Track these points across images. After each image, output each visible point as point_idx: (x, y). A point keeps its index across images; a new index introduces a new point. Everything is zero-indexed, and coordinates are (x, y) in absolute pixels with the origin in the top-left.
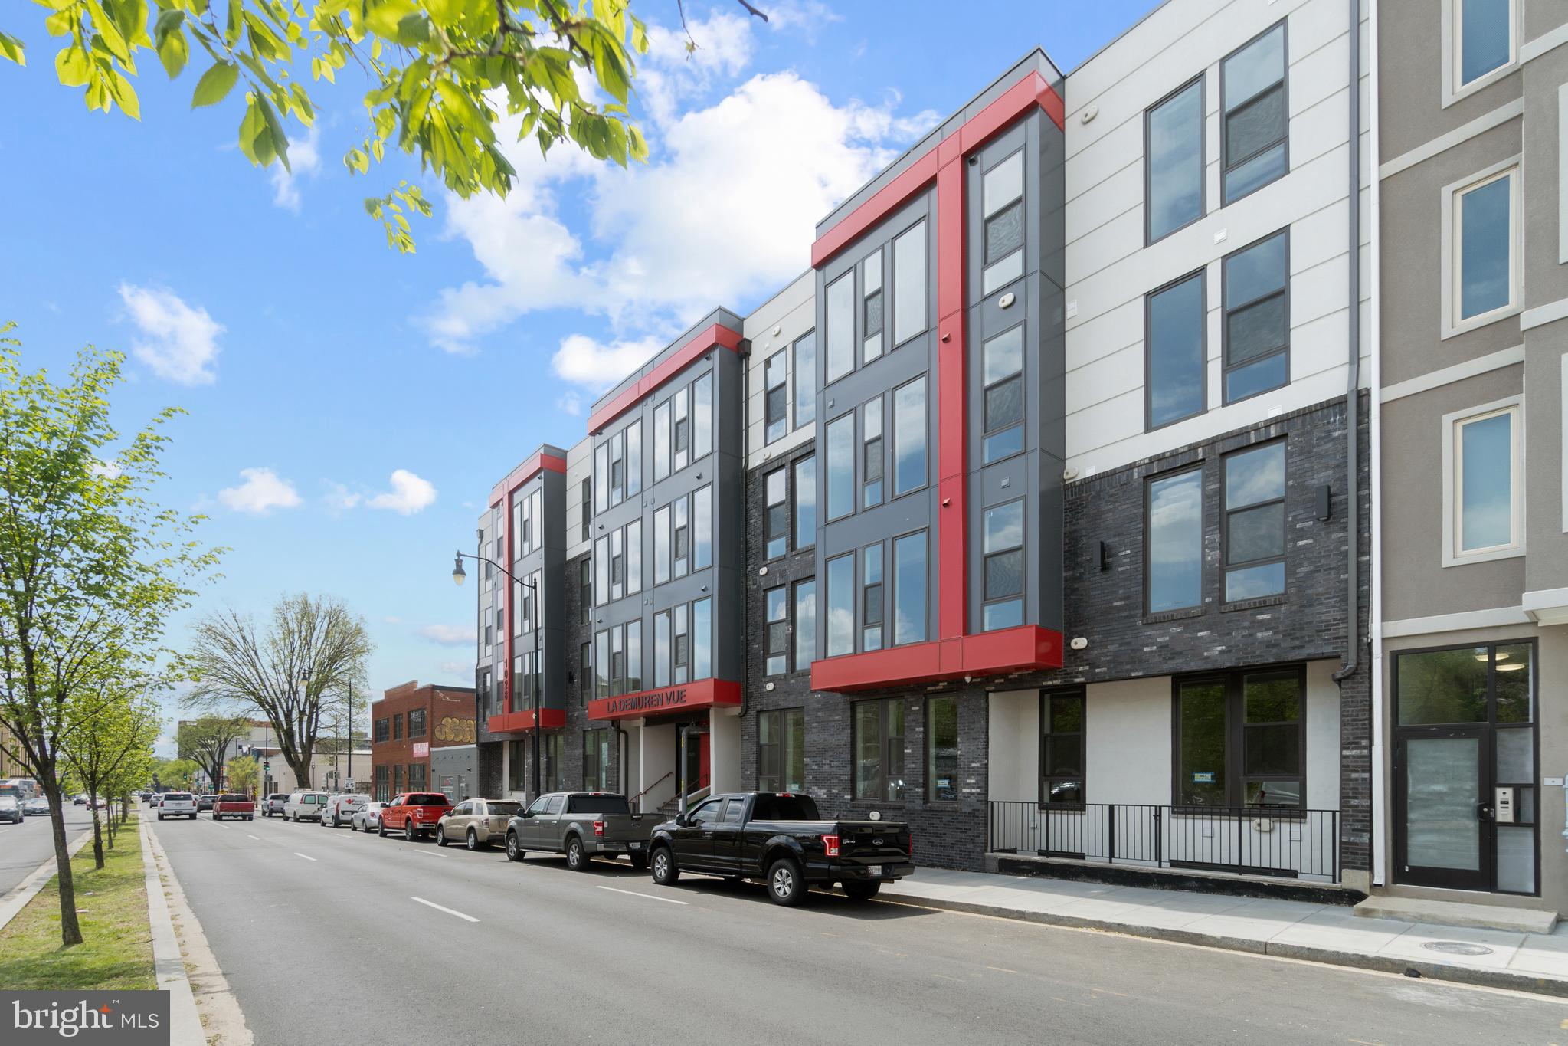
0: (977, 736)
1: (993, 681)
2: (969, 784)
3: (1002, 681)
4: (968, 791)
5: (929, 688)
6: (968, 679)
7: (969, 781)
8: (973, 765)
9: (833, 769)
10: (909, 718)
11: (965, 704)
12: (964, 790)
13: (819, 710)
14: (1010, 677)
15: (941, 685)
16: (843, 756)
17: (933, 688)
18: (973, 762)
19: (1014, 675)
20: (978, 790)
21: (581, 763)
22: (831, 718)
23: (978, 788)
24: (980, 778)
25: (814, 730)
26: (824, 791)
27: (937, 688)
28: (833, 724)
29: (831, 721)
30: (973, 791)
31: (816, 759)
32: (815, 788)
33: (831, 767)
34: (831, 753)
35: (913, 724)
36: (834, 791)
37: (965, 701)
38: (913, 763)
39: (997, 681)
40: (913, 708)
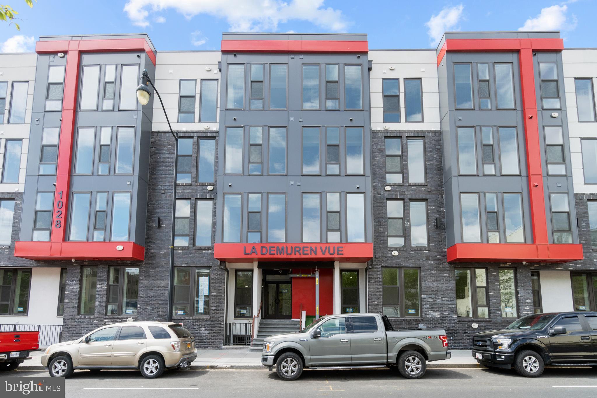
0: (528, 288)
1: (534, 265)
2: (526, 309)
3: (538, 265)
4: (526, 312)
5: (501, 265)
6: (524, 263)
7: (525, 308)
8: (527, 301)
9: (444, 302)
10: (491, 278)
11: (521, 274)
12: (524, 312)
13: (432, 270)
14: (541, 264)
15: (508, 264)
16: (450, 295)
17: (503, 265)
18: (527, 300)
19: (543, 264)
20: (531, 312)
21: (167, 293)
22: (441, 275)
23: (530, 311)
24: (531, 307)
25: (428, 280)
26: (439, 313)
27: (506, 265)
28: (443, 278)
29: (441, 276)
30: (528, 312)
31: (431, 296)
32: (432, 312)
33: (442, 300)
34: (442, 293)
35: (494, 281)
36: (445, 313)
37: (521, 272)
38: (495, 299)
39: (535, 265)
40: (493, 274)
